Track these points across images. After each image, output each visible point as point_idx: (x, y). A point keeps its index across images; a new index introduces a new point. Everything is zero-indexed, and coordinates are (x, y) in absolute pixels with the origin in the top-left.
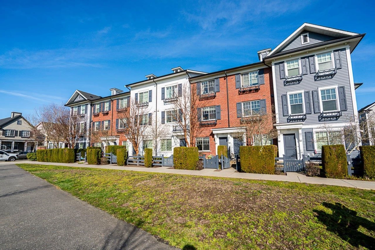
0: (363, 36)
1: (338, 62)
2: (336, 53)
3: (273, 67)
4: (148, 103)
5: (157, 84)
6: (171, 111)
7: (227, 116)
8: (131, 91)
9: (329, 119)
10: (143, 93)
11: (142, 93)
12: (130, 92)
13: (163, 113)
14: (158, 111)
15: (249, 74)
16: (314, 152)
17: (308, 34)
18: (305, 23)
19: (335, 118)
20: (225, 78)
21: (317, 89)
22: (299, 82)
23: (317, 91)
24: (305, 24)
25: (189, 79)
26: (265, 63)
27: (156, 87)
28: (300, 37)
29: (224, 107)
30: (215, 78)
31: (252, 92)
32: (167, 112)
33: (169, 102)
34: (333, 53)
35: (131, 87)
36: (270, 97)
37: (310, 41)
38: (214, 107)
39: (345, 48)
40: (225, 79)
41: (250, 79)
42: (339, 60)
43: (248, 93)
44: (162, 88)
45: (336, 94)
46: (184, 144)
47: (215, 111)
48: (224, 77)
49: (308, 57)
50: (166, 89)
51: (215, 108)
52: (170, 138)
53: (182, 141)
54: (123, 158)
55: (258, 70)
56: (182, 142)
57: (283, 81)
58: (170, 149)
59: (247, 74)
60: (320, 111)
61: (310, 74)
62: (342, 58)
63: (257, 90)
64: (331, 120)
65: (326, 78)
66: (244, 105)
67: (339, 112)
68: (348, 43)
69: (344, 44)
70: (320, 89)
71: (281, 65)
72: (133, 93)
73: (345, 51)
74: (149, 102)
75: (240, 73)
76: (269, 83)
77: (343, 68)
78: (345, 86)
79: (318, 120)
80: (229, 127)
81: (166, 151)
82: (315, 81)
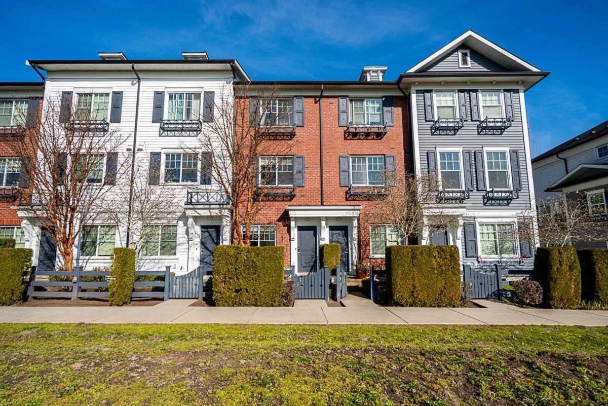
0: (545, 75)
1: (510, 108)
2: (508, 94)
3: (414, 97)
4: (108, 124)
5: (139, 79)
6: (179, 155)
7: (319, 182)
8: (48, 84)
9: (498, 202)
10: (91, 95)
11: (86, 95)
12: (43, 84)
13: (155, 156)
14: (141, 150)
15: (365, 102)
16: (477, 260)
17: (468, 52)
18: (470, 31)
19: (506, 202)
20: (317, 99)
21: (481, 149)
22: (454, 132)
23: (482, 154)
24: (469, 33)
25: (233, 84)
26: (401, 86)
27: (137, 85)
28: (456, 53)
29: (311, 161)
30: (296, 96)
31: (370, 138)
32: (167, 155)
33: (175, 130)
34: (503, 94)
35: (49, 72)
36: (403, 153)
37: (472, 66)
38: (289, 158)
39: (518, 90)
40: (316, 102)
41: (366, 112)
42: (510, 106)
43: (363, 139)
44: (157, 93)
45: (507, 161)
46: (213, 239)
47: (291, 167)
48: (315, 97)
49: (469, 91)
50: (167, 97)
51: (290, 161)
52: (174, 222)
53: (208, 231)
54: (17, 280)
55: (383, 97)
56: (206, 234)
57: (430, 126)
58: (173, 252)
59: (361, 100)
60: (486, 188)
61: (472, 120)
62: (515, 105)
63: (379, 135)
64: (500, 205)
65: (493, 132)
66: (354, 162)
67: (510, 192)
68: (523, 82)
69: (517, 83)
70: (485, 149)
71: (428, 95)
72: (53, 89)
73: (518, 95)
74: (111, 122)
75: (347, 96)
76: (402, 125)
77: (516, 120)
78: (519, 151)
79: (482, 202)
80: (322, 205)
81: (159, 257)
82: (478, 135)
